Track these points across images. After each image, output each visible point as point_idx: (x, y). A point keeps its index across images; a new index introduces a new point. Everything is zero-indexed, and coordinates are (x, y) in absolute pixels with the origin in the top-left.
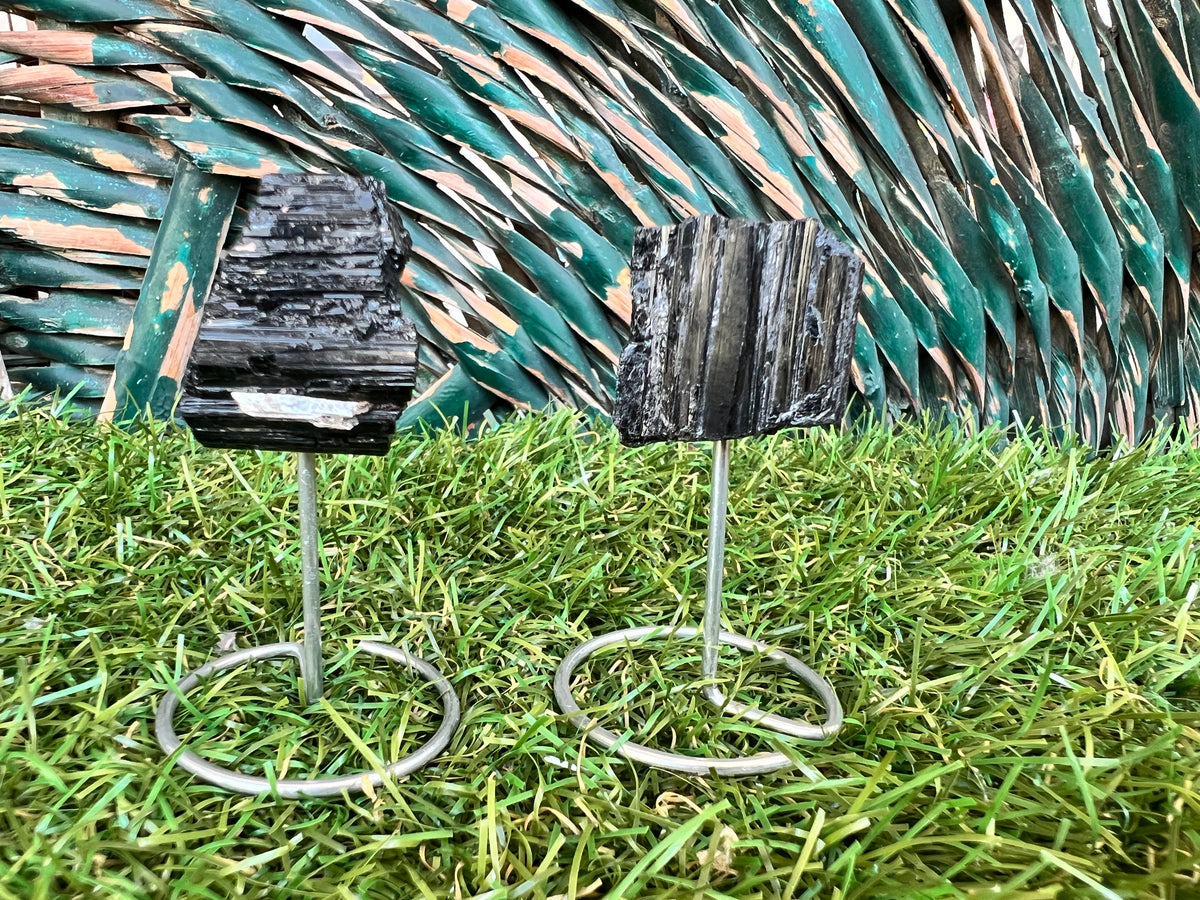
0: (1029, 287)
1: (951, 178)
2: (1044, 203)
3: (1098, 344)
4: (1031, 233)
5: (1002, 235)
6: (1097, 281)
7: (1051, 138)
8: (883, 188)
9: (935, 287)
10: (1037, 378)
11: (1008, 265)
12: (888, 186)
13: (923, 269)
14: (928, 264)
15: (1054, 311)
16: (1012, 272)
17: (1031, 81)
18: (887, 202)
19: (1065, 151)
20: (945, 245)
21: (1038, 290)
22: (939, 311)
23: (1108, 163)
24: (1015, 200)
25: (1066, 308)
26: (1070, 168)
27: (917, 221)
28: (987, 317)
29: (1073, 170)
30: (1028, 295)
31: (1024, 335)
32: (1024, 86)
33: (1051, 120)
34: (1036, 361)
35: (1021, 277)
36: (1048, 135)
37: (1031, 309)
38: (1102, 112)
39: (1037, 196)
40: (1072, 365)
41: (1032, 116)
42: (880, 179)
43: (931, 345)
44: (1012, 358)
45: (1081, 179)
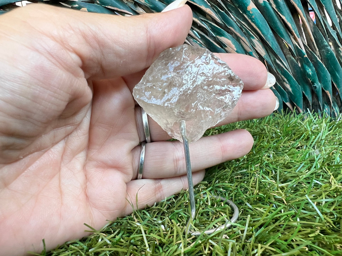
0: (316, 85)
1: (292, 55)
2: (320, 61)
3: (337, 99)
4: (316, 69)
5: (308, 71)
6: (336, 82)
7: (322, 42)
8: (272, 59)
9: (288, 86)
10: (318, 109)
11: (309, 79)
12: (274, 58)
13: (284, 81)
14: (286, 79)
15: (323, 91)
16: (310, 81)
17: (316, 27)
18: (273, 63)
19: (327, 46)
20: (291, 74)
21: (318, 85)
22: (289, 92)
23: (340, 49)
24: (312, 60)
25: (327, 90)
26: (328, 50)
27: (282, 68)
28: (303, 93)
29: (329, 52)
30: (315, 87)
31: (314, 97)
32: (314, 28)
33: (322, 38)
34: (318, 104)
35: (313, 83)
36: (321, 41)
37: (316, 91)
38: (338, 34)
39: (318, 59)
40: (329, 105)
41: (317, 36)
42: (271, 56)
43: (286, 102)
44: (311, 104)
45: (331, 54)
